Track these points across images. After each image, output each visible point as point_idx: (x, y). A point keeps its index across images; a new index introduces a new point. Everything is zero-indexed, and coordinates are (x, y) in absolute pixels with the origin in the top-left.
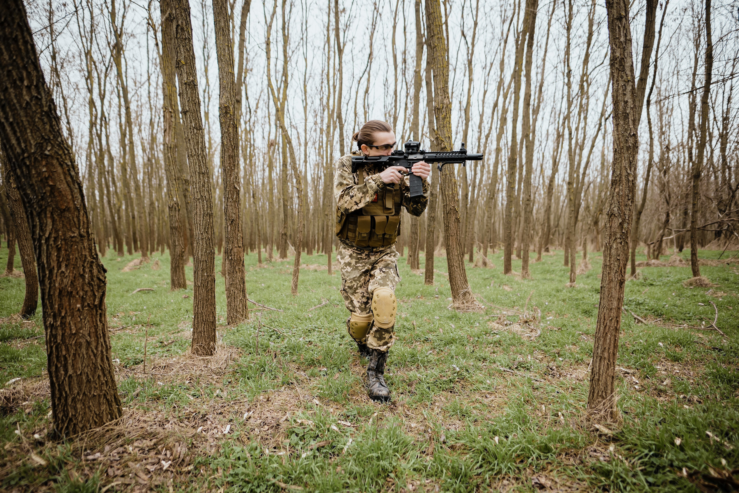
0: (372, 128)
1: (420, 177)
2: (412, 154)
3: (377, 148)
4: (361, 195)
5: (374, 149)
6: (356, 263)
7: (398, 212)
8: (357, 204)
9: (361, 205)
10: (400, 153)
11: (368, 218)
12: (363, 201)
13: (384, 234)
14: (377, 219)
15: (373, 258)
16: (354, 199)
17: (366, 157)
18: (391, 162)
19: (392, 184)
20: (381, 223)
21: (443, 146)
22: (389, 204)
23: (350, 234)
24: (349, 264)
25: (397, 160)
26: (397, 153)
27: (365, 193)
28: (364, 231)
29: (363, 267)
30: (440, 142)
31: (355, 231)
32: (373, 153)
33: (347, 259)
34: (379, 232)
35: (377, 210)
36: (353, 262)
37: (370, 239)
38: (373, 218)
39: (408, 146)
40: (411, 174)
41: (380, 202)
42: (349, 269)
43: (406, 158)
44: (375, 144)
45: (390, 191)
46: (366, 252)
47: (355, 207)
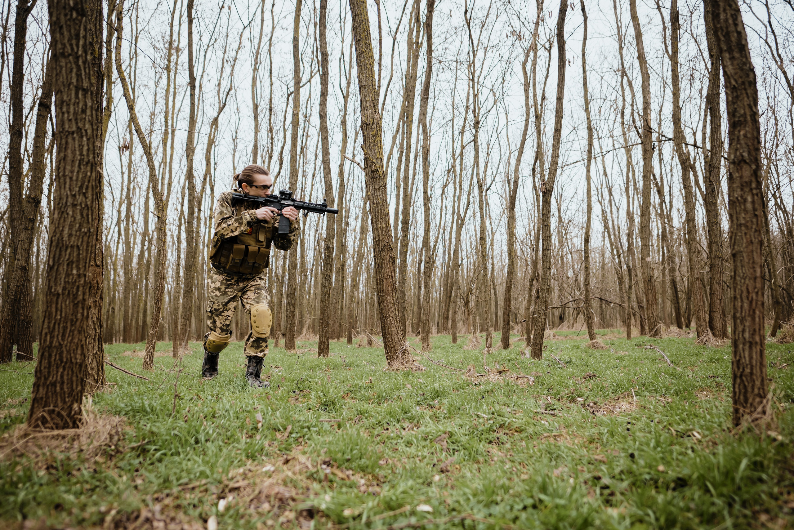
0: (252, 171)
1: (288, 219)
2: (284, 199)
3: (256, 187)
4: (237, 225)
5: (254, 188)
6: (226, 288)
7: (268, 247)
8: (232, 232)
9: (236, 233)
10: (275, 197)
11: (243, 247)
12: (238, 230)
13: (254, 263)
14: (250, 248)
15: (241, 285)
16: (231, 227)
17: (246, 195)
18: (265, 203)
19: (265, 221)
20: (254, 253)
21: (374, 168)
22: (262, 238)
23: (223, 259)
24: (219, 289)
25: (272, 202)
26: (272, 196)
27: (241, 224)
28: (238, 257)
29: (231, 293)
30: (369, 163)
31: (228, 257)
32: (253, 192)
33: (218, 285)
34: (251, 260)
35: (250, 241)
36: (223, 288)
37: (241, 265)
38: (247, 247)
39: (282, 193)
40: (281, 215)
41: (254, 235)
42: (218, 293)
43: (279, 202)
44: (255, 184)
45: (265, 227)
46: (235, 278)
47: (231, 234)
